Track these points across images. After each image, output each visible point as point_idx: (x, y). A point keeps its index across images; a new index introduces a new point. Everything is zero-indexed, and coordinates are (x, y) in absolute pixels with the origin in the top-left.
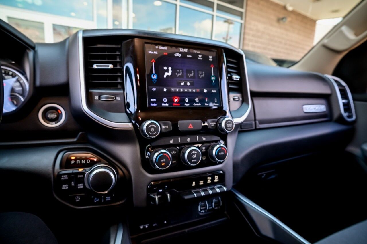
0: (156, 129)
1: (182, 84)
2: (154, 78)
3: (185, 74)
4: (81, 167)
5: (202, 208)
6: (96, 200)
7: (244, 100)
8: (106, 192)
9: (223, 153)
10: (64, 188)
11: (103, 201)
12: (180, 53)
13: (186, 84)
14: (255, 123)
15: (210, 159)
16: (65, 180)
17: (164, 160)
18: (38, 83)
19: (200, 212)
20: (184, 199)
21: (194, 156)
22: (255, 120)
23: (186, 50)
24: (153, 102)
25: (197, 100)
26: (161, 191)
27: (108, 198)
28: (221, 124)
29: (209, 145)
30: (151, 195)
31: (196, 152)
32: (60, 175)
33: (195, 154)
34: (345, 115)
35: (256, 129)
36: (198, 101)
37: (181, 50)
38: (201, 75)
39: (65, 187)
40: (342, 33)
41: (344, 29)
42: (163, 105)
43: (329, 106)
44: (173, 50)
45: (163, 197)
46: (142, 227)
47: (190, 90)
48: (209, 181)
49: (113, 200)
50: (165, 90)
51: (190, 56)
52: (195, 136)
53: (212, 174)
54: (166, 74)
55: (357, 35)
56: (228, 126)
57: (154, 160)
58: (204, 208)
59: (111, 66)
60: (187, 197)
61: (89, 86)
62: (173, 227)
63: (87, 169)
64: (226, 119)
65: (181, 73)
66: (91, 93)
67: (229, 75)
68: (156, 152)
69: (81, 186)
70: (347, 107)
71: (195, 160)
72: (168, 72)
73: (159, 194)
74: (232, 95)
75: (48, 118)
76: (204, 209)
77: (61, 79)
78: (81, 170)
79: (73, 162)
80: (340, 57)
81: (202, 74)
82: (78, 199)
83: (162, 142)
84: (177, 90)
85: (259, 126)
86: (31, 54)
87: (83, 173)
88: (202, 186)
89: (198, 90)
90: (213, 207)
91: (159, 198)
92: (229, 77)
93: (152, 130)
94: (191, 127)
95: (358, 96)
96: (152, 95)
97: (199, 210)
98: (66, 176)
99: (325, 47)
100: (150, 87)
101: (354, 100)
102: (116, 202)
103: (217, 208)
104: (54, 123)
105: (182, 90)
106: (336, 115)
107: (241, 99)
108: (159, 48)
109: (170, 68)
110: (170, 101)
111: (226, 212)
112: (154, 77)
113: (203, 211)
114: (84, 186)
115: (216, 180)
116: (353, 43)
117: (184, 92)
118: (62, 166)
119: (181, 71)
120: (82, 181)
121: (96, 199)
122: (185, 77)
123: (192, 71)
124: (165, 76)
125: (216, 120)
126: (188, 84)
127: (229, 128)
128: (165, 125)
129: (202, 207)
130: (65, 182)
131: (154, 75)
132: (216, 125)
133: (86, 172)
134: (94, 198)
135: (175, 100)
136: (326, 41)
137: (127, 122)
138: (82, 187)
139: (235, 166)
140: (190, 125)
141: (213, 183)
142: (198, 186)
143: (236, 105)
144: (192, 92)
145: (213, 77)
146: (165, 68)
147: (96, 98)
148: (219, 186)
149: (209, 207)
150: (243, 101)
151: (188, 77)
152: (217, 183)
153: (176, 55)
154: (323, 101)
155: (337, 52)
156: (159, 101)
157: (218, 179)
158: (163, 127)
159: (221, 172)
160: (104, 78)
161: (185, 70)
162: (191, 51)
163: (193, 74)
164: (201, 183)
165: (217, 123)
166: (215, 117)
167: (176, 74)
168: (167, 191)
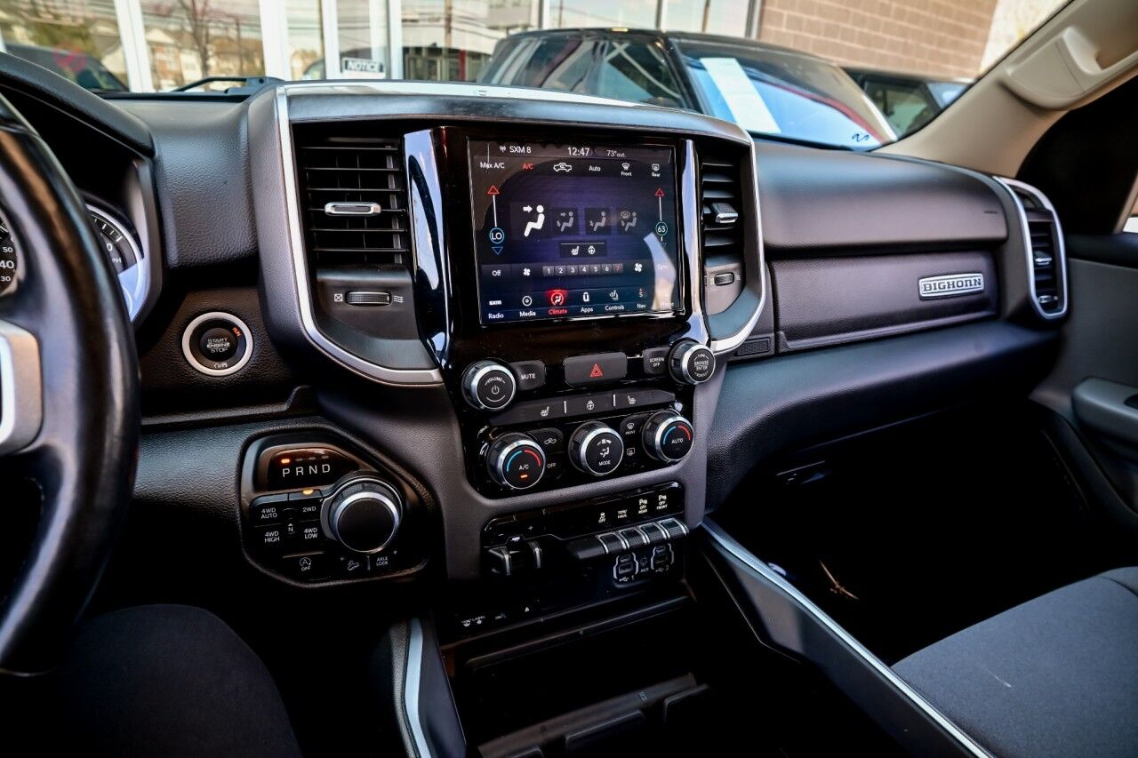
0: (505, 388)
1: (575, 252)
2: (497, 241)
3: (582, 222)
4: (308, 485)
5: (620, 572)
6: (353, 566)
7: (748, 280)
8: (379, 549)
9: (681, 440)
10: (270, 540)
11: (369, 568)
12: (569, 161)
13: (583, 252)
14: (777, 337)
15: (647, 453)
16: (271, 520)
17: (526, 466)
18: (173, 256)
19: (617, 581)
20: (577, 559)
21: (603, 452)
22: (777, 328)
23: (584, 152)
24: (495, 309)
25: (614, 295)
26: (516, 539)
27: (383, 561)
28: (678, 361)
29: (643, 415)
30: (491, 551)
31: (609, 442)
32: (255, 510)
33: (607, 445)
34: (1038, 301)
35: (779, 355)
36: (617, 298)
37: (573, 151)
38: (626, 221)
39: (272, 537)
40: (1061, 48)
41: (1069, 35)
42: (523, 314)
43: (998, 275)
44: (548, 154)
45: (523, 555)
46: (467, 624)
47: (596, 268)
48: (643, 511)
49: (396, 564)
50: (527, 272)
51: (597, 169)
52: (609, 395)
53: (652, 489)
54: (530, 225)
55: (1103, 61)
56: (698, 368)
57: (500, 465)
58: (627, 570)
59: (375, 208)
60: (582, 555)
61: (315, 264)
62: (545, 621)
63: (326, 488)
64: (695, 348)
65: (572, 220)
66: (323, 284)
67: (707, 211)
68: (504, 445)
69: (311, 533)
70: (1048, 281)
71: (609, 462)
72: (535, 221)
73: (511, 546)
74: (713, 268)
75: (209, 350)
76: (627, 575)
77: (237, 243)
78: (308, 492)
79: (286, 471)
80: (1043, 126)
81: (630, 220)
82: (306, 565)
83: (522, 414)
84: (561, 270)
85: (786, 346)
86: (145, 171)
87: (315, 502)
88: (622, 523)
89: (618, 267)
90: (653, 568)
91: (513, 558)
92: (705, 216)
93: (495, 390)
94: (596, 373)
95: (1082, 243)
96: (493, 288)
97: (615, 577)
98: (273, 510)
99: (1004, 86)
100: (483, 267)
101: (1068, 255)
102: (402, 569)
103: (660, 570)
104: (225, 364)
105: (573, 270)
106: (1012, 302)
107: (738, 277)
108: (508, 149)
109: (540, 209)
110: (542, 303)
111: (684, 581)
112: (497, 237)
113: (625, 579)
114: (320, 532)
115: (662, 506)
116: (1087, 87)
117: (579, 276)
118: (258, 485)
119: (571, 214)
120: (313, 520)
121: (350, 563)
122: (582, 232)
123: (603, 214)
124: (527, 233)
125: (666, 349)
126: (592, 251)
127: (701, 372)
128: (527, 370)
129: (624, 568)
130: (270, 525)
131: (495, 232)
132: (665, 364)
133: (324, 498)
134: (346, 562)
135: (554, 300)
136: (1008, 71)
137: (425, 366)
138: (315, 536)
139: (714, 465)
140: (596, 367)
141: (653, 513)
142: (614, 523)
143: (720, 297)
144: (602, 275)
145: (661, 225)
146: (528, 209)
147: (339, 298)
148: (669, 520)
149: (640, 568)
150: (743, 284)
151: (589, 230)
152: (663, 514)
153: (557, 168)
154: (980, 261)
155: (1038, 110)
156: (512, 305)
157: (667, 501)
158: (523, 377)
159: (675, 485)
160: (355, 240)
161: (581, 213)
162: (600, 153)
163: (604, 219)
164: (622, 514)
165: (668, 356)
166: (664, 342)
167: (559, 224)
168: (533, 540)
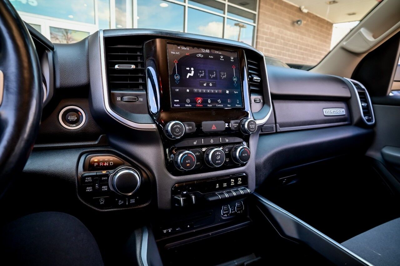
0: (181, 130)
1: (205, 85)
2: (177, 79)
3: (207, 74)
4: (104, 170)
5: (224, 212)
6: (121, 202)
7: (265, 102)
8: (130, 194)
9: (246, 155)
10: (88, 190)
11: (127, 204)
12: (202, 54)
13: (208, 85)
14: (276, 126)
15: (233, 160)
16: (89, 182)
17: (189, 161)
18: (58, 84)
19: (223, 216)
20: (209, 201)
21: (218, 157)
22: (276, 123)
23: (208, 51)
24: (177, 103)
25: (219, 101)
26: (185, 193)
27: (133, 201)
28: (244, 125)
29: (231, 146)
30: (175, 197)
31: (220, 153)
32: (83, 178)
33: (219, 155)
34: (365, 118)
35: (277, 133)
36: (220, 102)
37: (203, 50)
38: (222, 76)
39: (89, 189)
40: (361, 34)
41: (362, 30)
42: (187, 105)
43: (349, 109)
44: (195, 51)
45: (188, 199)
46: (165, 231)
47: (212, 91)
48: (232, 184)
49: (138, 202)
50: (188, 91)
51: (212, 57)
52: (219, 138)
53: (235, 176)
54: (189, 74)
55: (375, 37)
56: (251, 127)
57: (179, 161)
58: (227, 212)
59: (133, 67)
60: (211, 199)
61: (111, 87)
62: (195, 231)
63: (111, 171)
64: (249, 120)
65: (203, 73)
66: (113, 94)
67: (250, 77)
68: (180, 153)
69: (105, 188)
70: (367, 110)
71: (220, 161)
72: (191, 73)
73: (183, 196)
74: (253, 97)
75: (69, 120)
76: (227, 214)
77: (82, 80)
78: (104, 172)
79: (96, 164)
80: (359, 60)
81: (224, 75)
82: (102, 202)
83: (186, 143)
84: (200, 91)
85: (280, 129)
86: (50, 55)
87: (107, 176)
88: (225, 188)
89: (220, 91)
90: (236, 211)
91: (184, 200)
92: (250, 78)
93: (177, 130)
94: (214, 128)
95: (377, 99)
96: (176, 95)
97: (222, 214)
98: (90, 178)
99: (344, 49)
100: (172, 87)
101: (372, 103)
102: (140, 205)
103: (239, 212)
104: (74, 125)
105: (204, 91)
106: (356, 119)
107: (262, 101)
108: (181, 48)
109: (192, 69)
110: (193, 102)
111: (248, 217)
112: (177, 77)
113: (226, 215)
114: (108, 188)
115: (240, 183)
116: (371, 45)
117: (206, 93)
118: (85, 169)
119: (203, 71)
120: (106, 183)
121: (120, 201)
122: (207, 78)
123: (214, 72)
124: (188, 77)
125: (239, 121)
126: (211, 85)
127: (252, 129)
128: (189, 125)
129: (225, 211)
130: (89, 184)
131: (176, 76)
132: (239, 126)
133: (110, 174)
134: (118, 201)
135: (198, 101)
136: (344, 43)
137: (151, 122)
138: (106, 189)
139: (258, 168)
140: (214, 126)
141: (236, 185)
142: (222, 188)
143: (257, 107)
144: (214, 94)
145: (235, 78)
146: (188, 69)
147: (119, 99)
148: (243, 188)
149: (231, 211)
150: (264, 104)
151: (210, 78)
152: (240, 185)
153: (198, 55)
154: (343, 105)
155: (356, 54)
156: (183, 102)
157: (241, 181)
158: (187, 128)
159: (244, 174)
160: (125, 79)
161: (207, 72)
162: (213, 51)
163: (215, 74)
164: (225, 185)
165: (240, 124)
166: (237, 119)
167: (199, 75)
168: (191, 193)
